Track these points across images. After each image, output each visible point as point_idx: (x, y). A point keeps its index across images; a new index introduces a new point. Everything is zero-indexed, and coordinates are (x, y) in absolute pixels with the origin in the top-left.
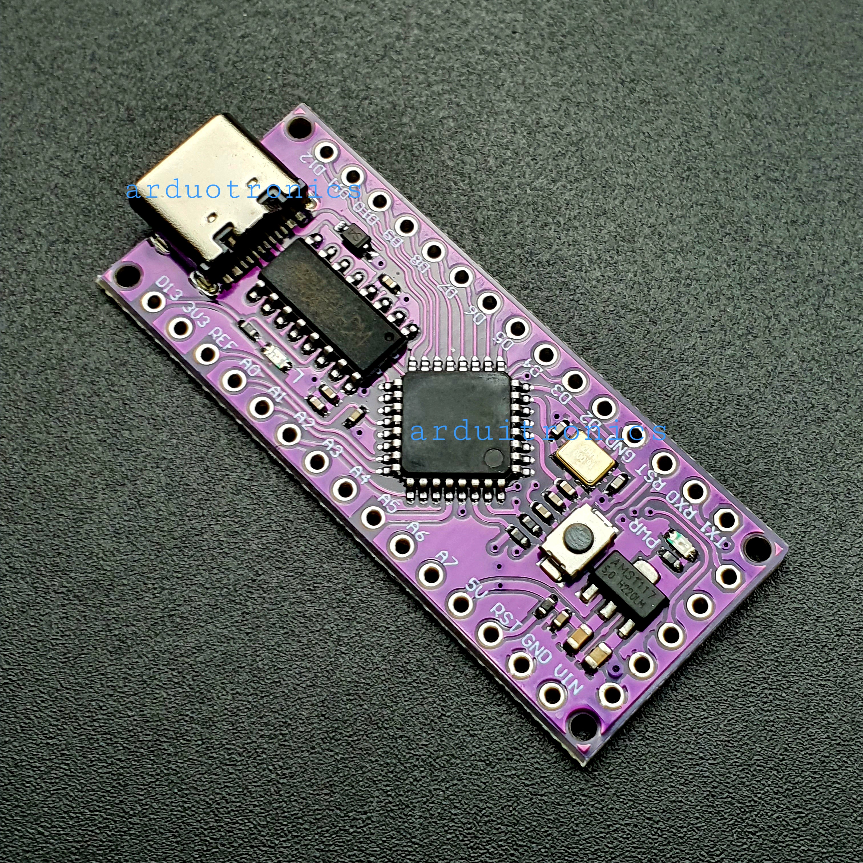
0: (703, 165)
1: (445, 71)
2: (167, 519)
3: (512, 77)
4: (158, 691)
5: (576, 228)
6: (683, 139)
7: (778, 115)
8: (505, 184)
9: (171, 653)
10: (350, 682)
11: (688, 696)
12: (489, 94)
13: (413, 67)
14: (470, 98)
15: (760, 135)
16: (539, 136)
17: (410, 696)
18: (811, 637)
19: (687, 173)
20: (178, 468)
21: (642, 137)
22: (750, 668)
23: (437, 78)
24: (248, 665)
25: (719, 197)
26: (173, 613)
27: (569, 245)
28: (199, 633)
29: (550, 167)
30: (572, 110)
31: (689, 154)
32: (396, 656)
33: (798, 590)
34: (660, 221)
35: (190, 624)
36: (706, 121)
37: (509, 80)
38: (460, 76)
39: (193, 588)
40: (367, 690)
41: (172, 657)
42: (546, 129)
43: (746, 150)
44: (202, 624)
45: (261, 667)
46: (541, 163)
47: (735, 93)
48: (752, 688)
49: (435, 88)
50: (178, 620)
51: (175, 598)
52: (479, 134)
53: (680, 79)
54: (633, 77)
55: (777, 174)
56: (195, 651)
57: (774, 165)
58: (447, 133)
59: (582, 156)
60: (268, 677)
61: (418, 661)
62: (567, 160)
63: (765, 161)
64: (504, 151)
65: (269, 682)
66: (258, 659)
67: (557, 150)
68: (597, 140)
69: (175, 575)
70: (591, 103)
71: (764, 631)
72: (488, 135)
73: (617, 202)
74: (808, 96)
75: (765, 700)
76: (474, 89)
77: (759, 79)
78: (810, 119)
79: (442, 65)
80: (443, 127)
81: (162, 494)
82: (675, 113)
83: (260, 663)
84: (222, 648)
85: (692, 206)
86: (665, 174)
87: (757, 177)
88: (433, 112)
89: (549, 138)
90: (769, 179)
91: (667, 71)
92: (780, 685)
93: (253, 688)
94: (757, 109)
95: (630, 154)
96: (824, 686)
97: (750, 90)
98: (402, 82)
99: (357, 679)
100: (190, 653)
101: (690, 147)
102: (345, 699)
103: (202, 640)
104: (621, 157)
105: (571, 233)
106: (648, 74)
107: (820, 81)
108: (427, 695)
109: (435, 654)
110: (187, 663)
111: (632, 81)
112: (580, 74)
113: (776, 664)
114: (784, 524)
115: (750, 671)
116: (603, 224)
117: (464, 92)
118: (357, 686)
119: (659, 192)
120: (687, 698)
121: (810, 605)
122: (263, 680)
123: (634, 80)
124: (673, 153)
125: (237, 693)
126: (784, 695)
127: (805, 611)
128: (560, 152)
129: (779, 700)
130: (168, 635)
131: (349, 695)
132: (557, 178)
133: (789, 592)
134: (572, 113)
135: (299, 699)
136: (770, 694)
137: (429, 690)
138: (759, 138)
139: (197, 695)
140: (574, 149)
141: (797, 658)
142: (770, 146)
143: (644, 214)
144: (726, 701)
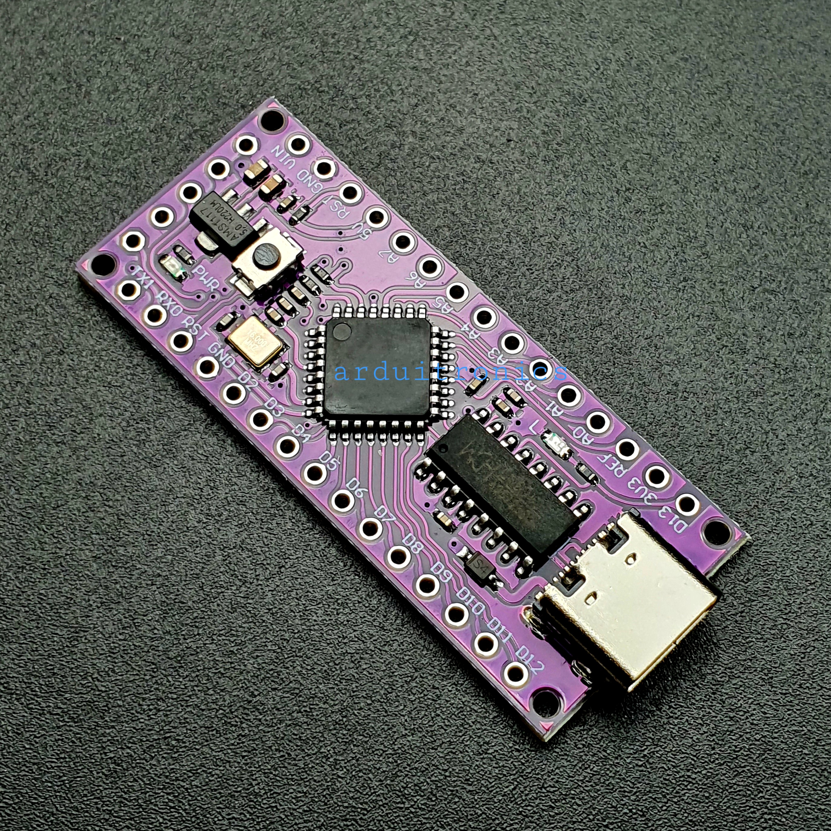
0: (699, 276)
1: (440, 179)
2: (162, 638)
3: (507, 186)
4: (153, 816)
5: (572, 339)
6: (679, 249)
7: (774, 225)
8: (501, 294)
9: (167, 777)
10: (347, 807)
11: (687, 821)
12: (484, 203)
13: (408, 175)
14: (465, 206)
15: (756, 245)
16: (535, 246)
17: (407, 822)
18: (811, 761)
19: (684, 284)
20: (173, 585)
21: (638, 247)
22: (749, 792)
23: (432, 187)
24: (244, 789)
25: (716, 309)
26: (168, 735)
27: (565, 357)
28: (194, 756)
29: (546, 277)
30: (568, 220)
31: (685, 264)
32: (392, 781)
33: (798, 712)
34: (656, 332)
35: (185, 747)
36: (702, 230)
37: (504, 189)
38: (455, 185)
39: (189, 709)
40: (364, 815)
41: (168, 781)
42: (542, 239)
43: (742, 261)
44: (197, 747)
45: (257, 791)
46: (536, 273)
47: (730, 202)
48: (752, 813)
49: (429, 197)
50: (174, 742)
51: (170, 720)
52: (474, 243)
53: (675, 188)
54: (628, 186)
55: (774, 285)
56: (191, 774)
57: (771, 275)
58: (442, 242)
59: (578, 266)
60: (265, 802)
61: (415, 785)
62: (563, 270)
63: (761, 273)
64: (500, 261)
65: (265, 806)
66: (254, 783)
67: (553, 260)
68: (592, 250)
69: (170, 695)
70: (587, 214)
71: (763, 754)
72: (483, 244)
73: (613, 313)
74: (804, 205)
75: (765, 825)
76: (469, 198)
77: (755, 188)
78: (807, 229)
79: (437, 174)
80: (438, 237)
81: (157, 612)
82: (670, 223)
83: (256, 787)
84: (217, 772)
85: (688, 318)
86: (661, 284)
87: (754, 289)
88: (428, 222)
89: (545, 248)
90: (765, 291)
91: (662, 179)
92: (780, 810)
93: (249, 812)
94: (753, 218)
95: (625, 264)
96: (824, 810)
97: (746, 199)
98: (397, 190)
99: (354, 804)
100: (186, 776)
101: (687, 257)
102: (342, 824)
103: (198, 763)
104: (617, 268)
105: (567, 344)
106: (643, 183)
107: (817, 189)
108: (424, 821)
109: (433, 778)
110: (183, 787)
111: (628, 189)
112: (575, 183)
113: (776, 788)
114: (783, 645)
115: (750, 795)
116: (599, 335)
117: (459, 202)
118: (354, 812)
119: (656, 303)
120: (687, 824)
121: (809, 728)
122: (260, 805)
123: (629, 189)
124: (669, 264)
125: (234, 818)
126: (784, 820)
127: (805, 734)
128: (555, 262)
129: (779, 825)
130: (163, 757)
131: (346, 820)
132: (553, 288)
133: (789, 715)
134: (567, 223)
135: (296, 824)
136: (770, 819)
137: (427, 816)
138: (755, 248)
139: (193, 819)
140: (569, 259)
141: (797, 782)
142: (766, 256)
143: (640, 325)
144: (726, 826)
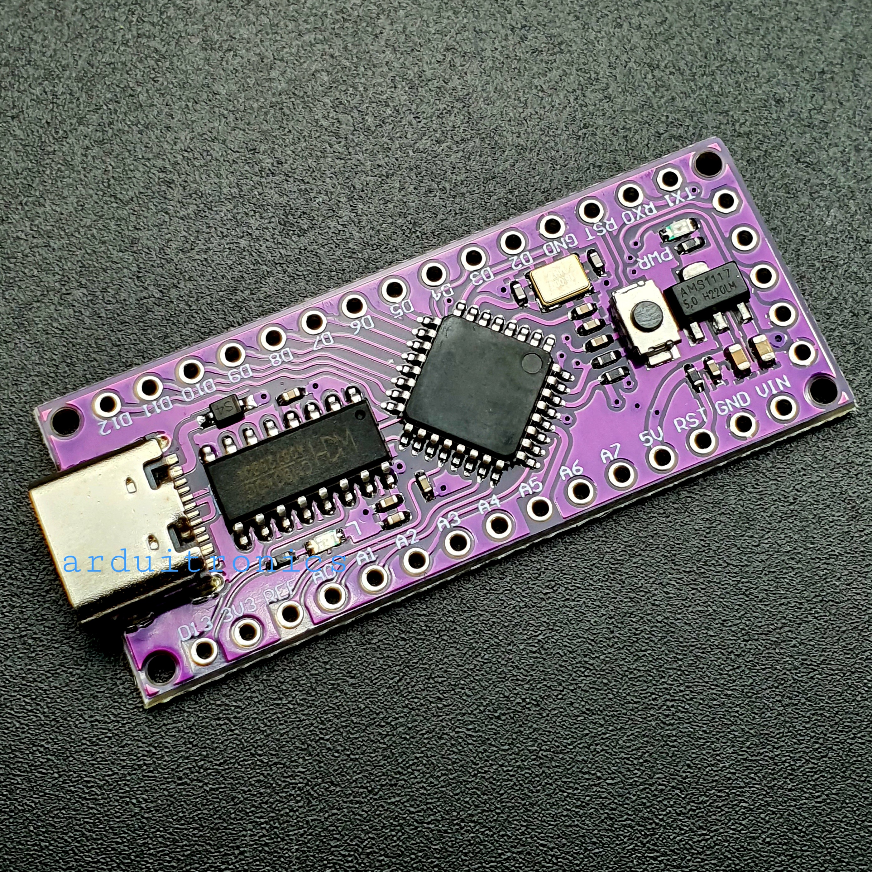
0: (600, 122)
1: (317, 18)
2: (15, 529)
3: (392, 24)
4: (9, 720)
5: (463, 194)
6: (578, 92)
7: (682, 64)
8: (386, 146)
9: (23, 678)
10: (219, 705)
11: (584, 710)
12: (366, 44)
13: (282, 13)
14: (346, 48)
15: (663, 86)
16: (422, 91)
17: (285, 719)
18: (716, 643)
19: (584, 131)
20: (28, 472)
21: (535, 91)
22: (651, 678)
23: (308, 26)
24: (108, 689)
25: (618, 158)
26: (24, 633)
27: (456, 214)
28: (53, 655)
29: (434, 126)
30: (458, 61)
31: (585, 109)
32: (268, 676)
33: (703, 591)
34: (554, 185)
35: (43, 646)
36: (603, 70)
37: (388, 27)
38: (334, 23)
39: (47, 605)
40: (238, 713)
41: (24, 682)
42: (430, 83)
43: (646, 104)
44: (56, 645)
45: (121, 691)
46: (424, 121)
47: (635, 40)
48: (653, 700)
49: (306, 38)
50: (30, 641)
51: (26, 617)
52: (356, 89)
53: (574, 25)
54: (524, 23)
55: (681, 131)
56: (49, 675)
57: (678, 120)
58: (320, 88)
59: (469, 113)
60: (130, 702)
61: (294, 680)
62: (452, 118)
63: (667, 117)
64: (384, 109)
65: (131, 707)
66: (118, 682)
67: (442, 107)
68: (485, 95)
69: (25, 591)
70: (479, 54)
71: (666, 637)
72: (366, 90)
73: (507, 165)
74: (714, 41)
75: (667, 712)
76: (349, 39)
77: (661, 23)
78: (717, 67)
79: (314, 11)
80: (316, 82)
81: (10, 501)
82: (569, 64)
83: (121, 687)
84: (78, 671)
85: (589, 169)
86: (559, 132)
87: (659, 135)
88: (305, 65)
89: (433, 93)
90: (672, 137)
91: (561, 15)
92: (683, 696)
93: (113, 714)
94: (659, 57)
95: (521, 110)
96: (730, 696)
97: (652, 36)
98: (270, 31)
99: (227, 702)
100: (44, 677)
101: (587, 100)
102: (214, 723)
103: (56, 663)
104: (511, 114)
105: (457, 200)
106: (541, 19)
107: (729, 24)
108: (304, 717)
109: (313, 672)
110: (41, 688)
111: (524, 27)
112: (465, 21)
113: (679, 673)
114: (688, 519)
115: (651, 681)
116: (492, 189)
117: (338, 41)
118: (227, 710)
119: (553, 153)
120: (584, 713)
121: (715, 608)
122: (125, 706)
123: (526, 26)
124: (568, 109)
125: (96, 720)
126: (687, 707)
127: (710, 615)
128: (445, 109)
129: (682, 712)
130: (19, 658)
131: (219, 719)
132: (443, 138)
133: (693, 594)
134: (458, 65)
135: (164, 725)
136: (673, 706)
137: (305, 712)
138: (661, 89)
139: (53, 723)
140: (460, 105)
141: (701, 666)
142: (673, 99)
143: (537, 178)
144: (626, 714)
